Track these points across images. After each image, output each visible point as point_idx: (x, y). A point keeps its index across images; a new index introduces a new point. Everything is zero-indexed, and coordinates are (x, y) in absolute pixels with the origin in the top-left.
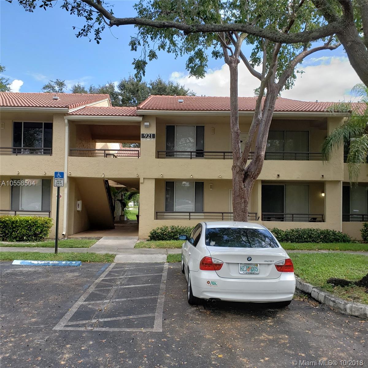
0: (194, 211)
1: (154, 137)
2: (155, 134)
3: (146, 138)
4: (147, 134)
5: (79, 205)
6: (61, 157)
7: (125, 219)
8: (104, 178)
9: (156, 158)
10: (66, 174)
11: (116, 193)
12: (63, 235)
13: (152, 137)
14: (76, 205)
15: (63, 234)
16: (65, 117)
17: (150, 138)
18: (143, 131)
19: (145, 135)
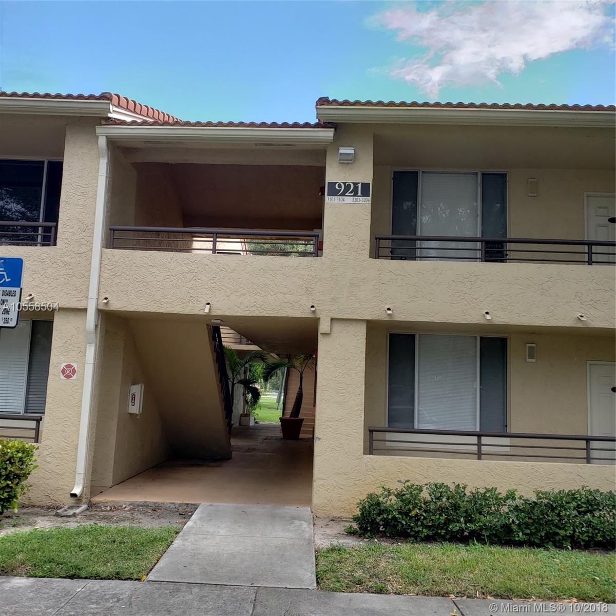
0: (478, 430)
1: (365, 193)
2: (369, 183)
3: (343, 194)
4: (345, 183)
5: (133, 398)
6: (81, 250)
7: (252, 423)
8: (208, 316)
9: (370, 257)
10: (95, 300)
11: (236, 364)
12: (74, 495)
13: (359, 194)
14: (126, 398)
15: (73, 492)
16: (99, 130)
17: (355, 195)
18: (334, 174)
19: (340, 186)
